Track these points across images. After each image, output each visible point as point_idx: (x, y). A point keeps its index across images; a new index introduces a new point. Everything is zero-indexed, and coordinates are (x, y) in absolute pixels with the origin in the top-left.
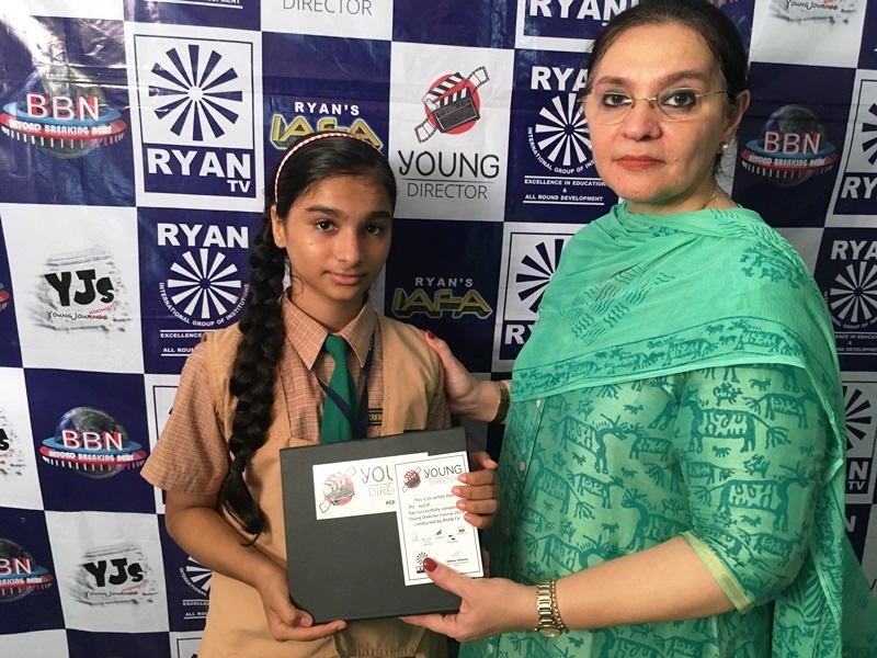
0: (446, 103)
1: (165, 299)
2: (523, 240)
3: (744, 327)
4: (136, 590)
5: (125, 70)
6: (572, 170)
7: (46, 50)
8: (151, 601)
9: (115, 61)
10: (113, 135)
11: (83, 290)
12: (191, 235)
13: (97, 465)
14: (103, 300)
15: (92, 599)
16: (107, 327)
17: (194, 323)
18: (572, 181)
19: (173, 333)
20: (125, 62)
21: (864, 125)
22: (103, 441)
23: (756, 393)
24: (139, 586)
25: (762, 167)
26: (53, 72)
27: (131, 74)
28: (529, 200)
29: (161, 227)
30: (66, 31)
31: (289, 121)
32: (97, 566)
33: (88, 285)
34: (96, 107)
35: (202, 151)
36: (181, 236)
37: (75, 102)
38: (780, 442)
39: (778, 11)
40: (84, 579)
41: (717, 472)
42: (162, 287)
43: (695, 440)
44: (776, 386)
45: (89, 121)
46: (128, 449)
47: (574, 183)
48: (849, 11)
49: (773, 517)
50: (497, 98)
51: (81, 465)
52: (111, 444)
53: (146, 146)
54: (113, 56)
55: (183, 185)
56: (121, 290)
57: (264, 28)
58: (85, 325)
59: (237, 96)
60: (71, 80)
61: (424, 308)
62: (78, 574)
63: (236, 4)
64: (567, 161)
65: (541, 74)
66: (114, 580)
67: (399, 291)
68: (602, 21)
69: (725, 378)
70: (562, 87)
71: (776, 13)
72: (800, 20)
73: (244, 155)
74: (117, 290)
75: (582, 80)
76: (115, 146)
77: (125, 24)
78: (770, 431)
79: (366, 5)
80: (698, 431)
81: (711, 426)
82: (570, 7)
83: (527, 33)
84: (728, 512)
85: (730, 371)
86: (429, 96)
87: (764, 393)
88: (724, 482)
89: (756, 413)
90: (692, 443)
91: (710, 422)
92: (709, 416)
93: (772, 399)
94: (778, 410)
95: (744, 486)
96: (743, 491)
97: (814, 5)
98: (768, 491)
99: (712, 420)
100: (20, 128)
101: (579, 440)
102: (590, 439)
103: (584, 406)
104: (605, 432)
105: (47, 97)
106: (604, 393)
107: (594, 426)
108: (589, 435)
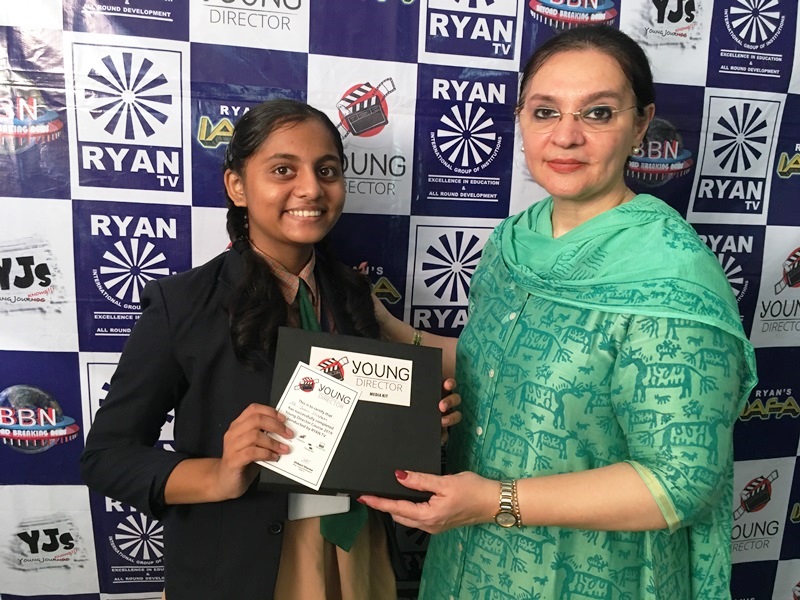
0: (358, 109)
1: (98, 284)
2: (428, 232)
4: (68, 556)
6: (470, 171)
8: (82, 566)
9: (54, 65)
10: (50, 134)
11: (22, 275)
12: (123, 226)
13: (31, 440)
14: (41, 284)
15: (25, 565)
16: (45, 309)
17: (125, 306)
18: (470, 180)
19: (107, 315)
20: (62, 67)
21: (715, 134)
22: (37, 417)
23: (692, 348)
24: (70, 553)
25: (631, 170)
27: (68, 78)
28: (433, 196)
29: (94, 218)
30: (8, 39)
31: (215, 122)
32: (30, 535)
33: (27, 271)
34: (35, 107)
35: (133, 150)
36: (113, 227)
37: (15, 101)
38: (710, 388)
39: (640, 37)
40: (18, 548)
41: (659, 417)
42: (95, 273)
43: (639, 392)
44: (708, 343)
45: (28, 120)
46: (62, 424)
47: (471, 182)
48: (696, 39)
49: (707, 452)
50: (403, 106)
51: (15, 441)
52: (45, 419)
53: (80, 144)
54: (52, 61)
55: (115, 179)
56: (58, 275)
57: (192, 39)
58: (24, 307)
59: (167, 99)
62: (13, 542)
63: (167, 17)
64: (465, 163)
66: (46, 548)
68: (492, 41)
69: (667, 336)
70: (459, 97)
72: (657, 45)
73: (173, 153)
74: (54, 275)
75: (477, 92)
76: (52, 144)
77: (64, 33)
78: (704, 379)
79: (286, 21)
80: (642, 384)
81: (654, 378)
82: (464, 29)
83: (427, 50)
84: (669, 450)
85: (671, 330)
86: (343, 102)
87: (698, 348)
88: (665, 425)
89: (692, 366)
90: (636, 395)
91: (653, 375)
92: (652, 370)
93: (705, 353)
94: (709, 362)
95: (683, 427)
96: (682, 432)
97: (668, 33)
98: (702, 431)
99: (655, 373)
101: (538, 401)
102: (550, 400)
103: (543, 372)
104: (564, 392)
106: (558, 358)
107: (554, 388)
108: (548, 396)
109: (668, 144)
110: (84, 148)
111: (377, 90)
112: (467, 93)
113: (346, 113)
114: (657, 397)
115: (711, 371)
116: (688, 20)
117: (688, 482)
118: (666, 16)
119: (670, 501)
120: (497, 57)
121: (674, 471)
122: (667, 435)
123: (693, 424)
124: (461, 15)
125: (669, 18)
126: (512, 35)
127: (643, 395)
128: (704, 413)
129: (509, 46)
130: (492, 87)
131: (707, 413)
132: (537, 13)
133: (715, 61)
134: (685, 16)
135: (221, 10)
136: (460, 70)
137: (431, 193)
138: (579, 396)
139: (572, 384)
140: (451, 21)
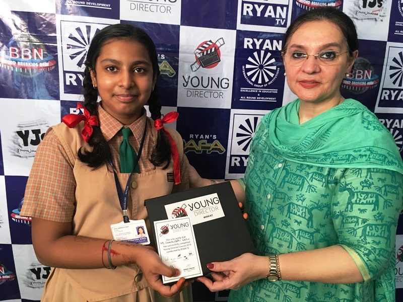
0: (205, 54)
2: (239, 118)
5: (56, 37)
6: (262, 86)
7: (18, 26)
9: (51, 32)
10: (49, 67)
11: (34, 139)
15: (34, 285)
18: (262, 90)
20: (56, 33)
21: (391, 66)
23: (380, 184)
25: (346, 85)
26: (22, 37)
27: (59, 39)
28: (242, 99)
29: (72, 110)
30: (28, 18)
32: (37, 270)
33: (37, 137)
34: (42, 54)
37: (32, 51)
38: (389, 206)
39: (353, 15)
40: (31, 276)
41: (360, 221)
43: (349, 206)
44: (388, 182)
45: (39, 60)
47: (263, 92)
48: (383, 16)
49: (386, 240)
50: (228, 52)
53: (65, 72)
54: (50, 30)
55: (82, 90)
57: (121, 19)
60: (30, 41)
61: (194, 149)
62: (28, 273)
63: (108, 7)
64: (260, 82)
65: (248, 41)
66: (45, 277)
68: (276, 18)
69: (366, 177)
70: (258, 47)
72: (362, 19)
75: (267, 45)
76: (50, 72)
77: (56, 15)
78: (386, 201)
79: (169, 8)
80: (351, 202)
81: (358, 199)
82: (261, 12)
83: (241, 23)
84: (365, 238)
85: (369, 174)
86: (197, 51)
87: (383, 184)
88: (363, 225)
89: (380, 193)
90: (347, 208)
91: (358, 198)
92: (357, 195)
93: (387, 187)
94: (389, 192)
95: (374, 226)
96: (372, 229)
97: (368, 13)
98: (383, 229)
99: (359, 196)
100: (6, 63)
101: (298, 213)
102: (305, 213)
103: (300, 197)
104: (312, 209)
105: (19, 49)
106: (309, 190)
107: (307, 206)
108: (304, 211)
109: (366, 72)
110: (67, 74)
111: (215, 44)
112: (262, 45)
113: (199, 56)
114: (359, 209)
115: (390, 197)
116: (379, 6)
117: (375, 257)
118: (367, 4)
119: (366, 268)
120: (278, 26)
121: (368, 251)
122: (364, 230)
123: (379, 225)
124: (259, 4)
125: (369, 5)
126: (286, 15)
127: (352, 208)
128: (385, 219)
129: (284, 20)
130: (275, 42)
131: (386, 219)
132: (299, 3)
133: (392, 28)
134: (377, 4)
135: (136, 3)
136: (258, 33)
137: (242, 98)
138: (321, 210)
139: (317, 204)
140: (254, 7)
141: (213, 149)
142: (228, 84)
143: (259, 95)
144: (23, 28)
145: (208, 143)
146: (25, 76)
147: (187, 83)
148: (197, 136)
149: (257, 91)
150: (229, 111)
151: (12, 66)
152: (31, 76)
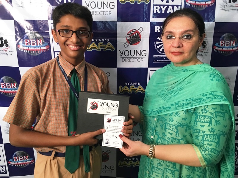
0: (132, 37)
3: (213, 94)
5: (49, 32)
7: (29, 28)
9: (46, 30)
10: (46, 49)
20: (49, 31)
23: (213, 111)
25: (219, 50)
26: (31, 34)
27: (50, 34)
30: (34, 23)
34: (42, 42)
37: (36, 41)
38: (218, 124)
39: (222, 8)
41: (201, 131)
43: (196, 123)
44: (218, 109)
45: (40, 46)
50: (145, 35)
60: (35, 35)
61: (127, 91)
65: (157, 28)
67: (120, 87)
69: (205, 107)
71: (222, 9)
72: (228, 10)
76: (47, 52)
77: (49, 21)
78: (216, 121)
80: (196, 121)
81: (200, 119)
82: (165, 10)
83: (153, 17)
86: (127, 35)
87: (215, 111)
88: (203, 134)
89: (213, 117)
90: (194, 124)
92: (199, 117)
93: (217, 113)
94: (218, 116)
95: (208, 135)
96: (208, 137)
97: (232, 6)
98: (215, 137)
100: (23, 48)
101: (170, 129)
102: (174, 128)
103: (171, 119)
104: (178, 126)
105: (29, 40)
106: (176, 115)
107: (175, 125)
108: (173, 127)
109: (232, 42)
110: (55, 53)
111: (138, 31)
113: (128, 38)
114: (201, 125)
115: (219, 118)
117: (209, 153)
118: (231, 1)
124: (164, 6)
132: (188, 3)
137: (154, 61)
138: (183, 127)
139: (180, 124)
140: (160, 8)
141: (138, 91)
142: (146, 53)
143: (164, 59)
144: (31, 29)
145: (135, 87)
146: (33, 55)
147: (122, 54)
148: (129, 84)
149: (163, 57)
150: (147, 68)
151: (27, 50)
152: (37, 55)
